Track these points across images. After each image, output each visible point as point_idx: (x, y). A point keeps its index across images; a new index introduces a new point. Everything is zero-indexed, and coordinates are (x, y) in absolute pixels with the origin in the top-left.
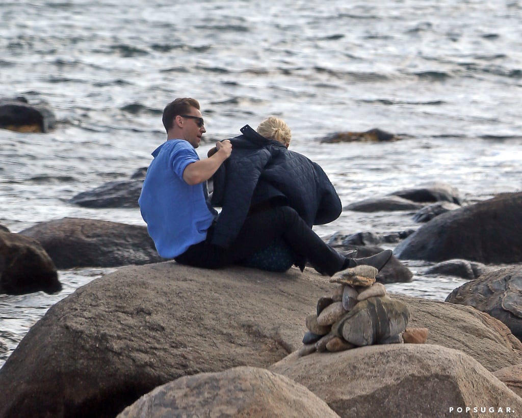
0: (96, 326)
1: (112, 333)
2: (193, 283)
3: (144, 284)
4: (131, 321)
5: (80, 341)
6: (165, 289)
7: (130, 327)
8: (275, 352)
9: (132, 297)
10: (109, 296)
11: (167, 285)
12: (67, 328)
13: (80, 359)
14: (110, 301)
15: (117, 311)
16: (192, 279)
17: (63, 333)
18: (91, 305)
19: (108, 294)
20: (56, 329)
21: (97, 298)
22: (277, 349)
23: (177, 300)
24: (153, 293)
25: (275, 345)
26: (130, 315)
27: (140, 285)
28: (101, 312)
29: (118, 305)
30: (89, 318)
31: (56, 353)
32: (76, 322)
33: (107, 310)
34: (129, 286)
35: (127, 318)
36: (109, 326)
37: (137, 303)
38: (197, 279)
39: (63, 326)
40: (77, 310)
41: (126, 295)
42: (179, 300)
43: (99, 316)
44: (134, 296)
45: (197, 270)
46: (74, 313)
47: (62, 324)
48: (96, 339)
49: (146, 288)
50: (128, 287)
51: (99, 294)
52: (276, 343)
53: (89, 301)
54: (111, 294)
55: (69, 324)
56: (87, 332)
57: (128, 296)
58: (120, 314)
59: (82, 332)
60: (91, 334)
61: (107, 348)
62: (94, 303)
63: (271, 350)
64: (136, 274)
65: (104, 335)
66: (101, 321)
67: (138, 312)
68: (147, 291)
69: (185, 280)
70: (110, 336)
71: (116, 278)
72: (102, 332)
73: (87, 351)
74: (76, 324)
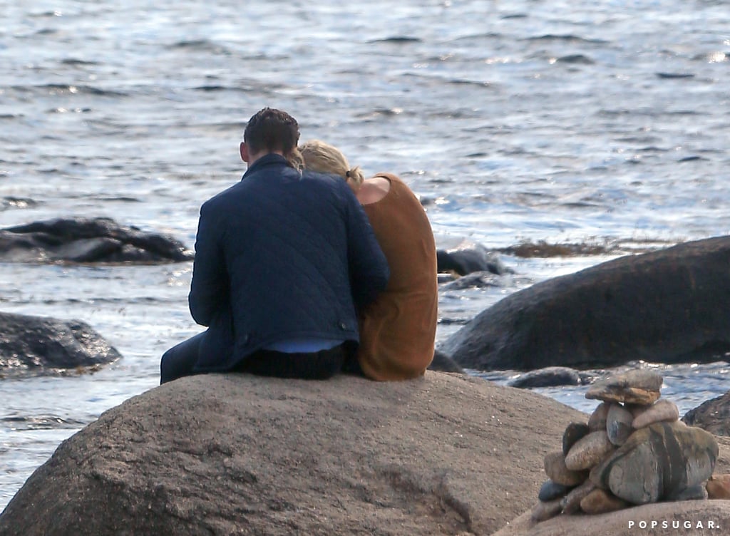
0: (145, 474)
1: (173, 486)
2: (296, 402)
3: (217, 405)
4: (201, 467)
5: (120, 499)
6: (252, 413)
7: (201, 477)
8: (440, 516)
9: (200, 427)
10: (161, 425)
11: (255, 407)
12: (97, 477)
13: (122, 529)
14: (162, 433)
15: (176, 450)
16: (294, 396)
17: (91, 487)
18: (132, 440)
19: (158, 421)
20: (78, 480)
21: (140, 429)
22: (444, 511)
23: (272, 431)
24: (233, 420)
25: (439, 505)
26: (198, 457)
27: (210, 406)
28: (151, 451)
29: (176, 439)
30: (132, 461)
31: (80, 520)
32: (112, 469)
33: (160, 448)
34: (192, 408)
35: (194, 461)
36: (167, 475)
37: (208, 436)
38: (302, 396)
39: (90, 476)
40: (110, 448)
41: (188, 424)
42: (275, 431)
43: (149, 459)
44: (202, 425)
45: (301, 382)
46: (106, 454)
47: (88, 471)
48: (147, 496)
49: (221, 412)
50: (190, 409)
51: (145, 422)
52: (442, 502)
53: (127, 433)
54: (164, 422)
55: (100, 472)
56: (132, 485)
57: (191, 426)
58: (182, 455)
59: (123, 485)
60: (138, 488)
61: (166, 511)
62: (136, 437)
63: (434, 513)
64: (202, 389)
65: (160, 490)
66: (152, 466)
67: (210, 452)
68: (223, 416)
69: (283, 398)
70: (170, 491)
71: (170, 394)
72: (156, 484)
73: (133, 516)
74: (112, 470)
